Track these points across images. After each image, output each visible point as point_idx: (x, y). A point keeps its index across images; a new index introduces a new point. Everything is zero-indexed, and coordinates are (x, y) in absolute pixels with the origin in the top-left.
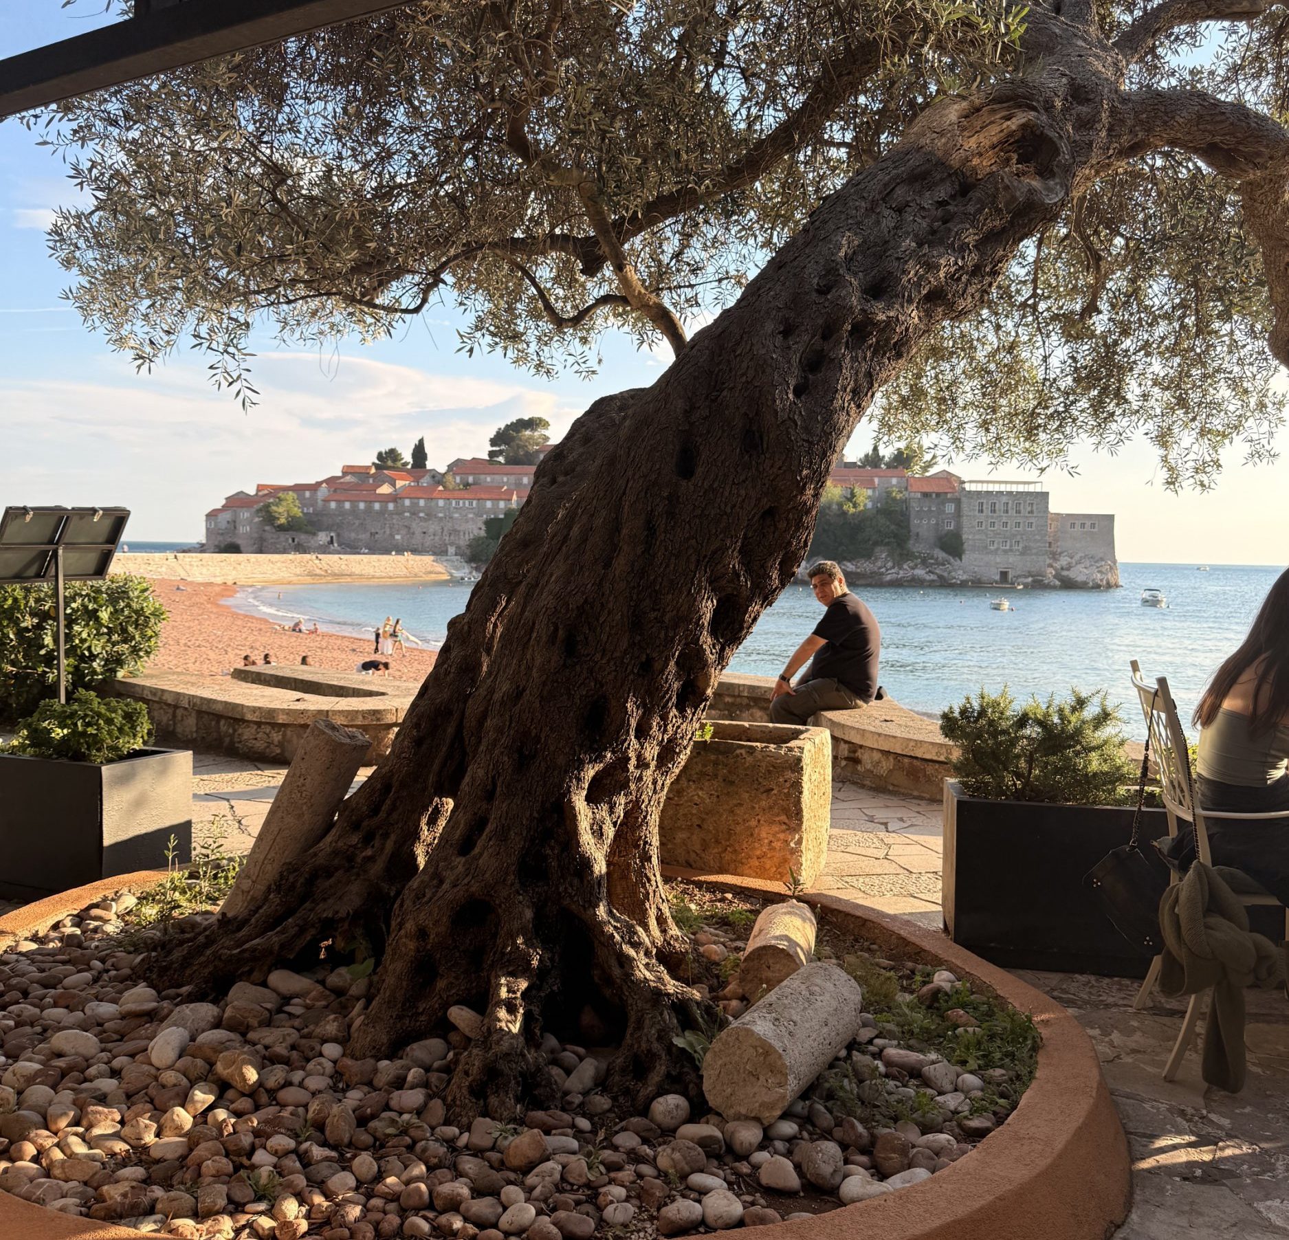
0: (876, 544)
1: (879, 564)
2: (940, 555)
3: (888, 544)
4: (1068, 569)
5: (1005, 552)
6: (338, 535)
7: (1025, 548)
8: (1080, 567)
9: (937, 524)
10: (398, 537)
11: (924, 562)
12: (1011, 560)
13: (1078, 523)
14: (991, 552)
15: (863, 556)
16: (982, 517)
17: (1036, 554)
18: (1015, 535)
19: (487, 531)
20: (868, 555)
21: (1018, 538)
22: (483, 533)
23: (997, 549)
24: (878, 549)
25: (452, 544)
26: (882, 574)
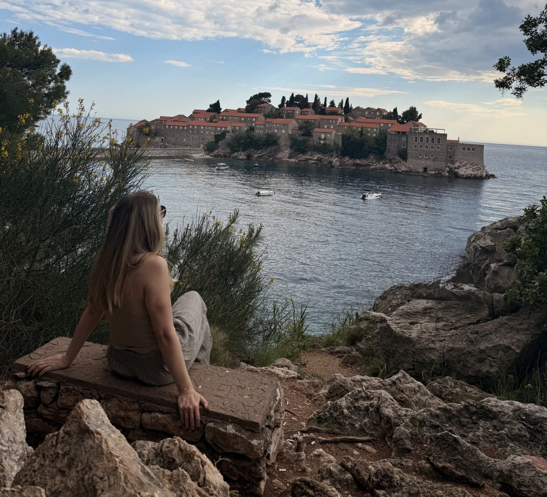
0: (370, 152)
1: (370, 161)
2: (398, 158)
3: (374, 153)
4: (458, 169)
5: (426, 159)
6: (165, 138)
7: (435, 158)
8: (464, 169)
9: (398, 145)
10: (184, 140)
11: (390, 161)
12: (429, 163)
13: (466, 148)
14: (420, 159)
15: (364, 157)
16: (416, 143)
17: (440, 161)
18: (430, 152)
19: (215, 139)
20: (366, 157)
21: (432, 154)
22: (213, 140)
23: (423, 158)
24: (370, 155)
25: (202, 144)
26: (370, 165)
